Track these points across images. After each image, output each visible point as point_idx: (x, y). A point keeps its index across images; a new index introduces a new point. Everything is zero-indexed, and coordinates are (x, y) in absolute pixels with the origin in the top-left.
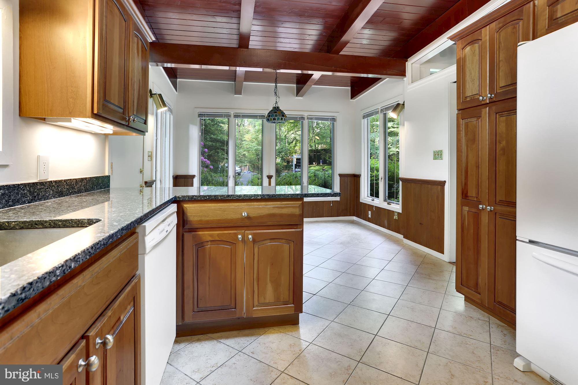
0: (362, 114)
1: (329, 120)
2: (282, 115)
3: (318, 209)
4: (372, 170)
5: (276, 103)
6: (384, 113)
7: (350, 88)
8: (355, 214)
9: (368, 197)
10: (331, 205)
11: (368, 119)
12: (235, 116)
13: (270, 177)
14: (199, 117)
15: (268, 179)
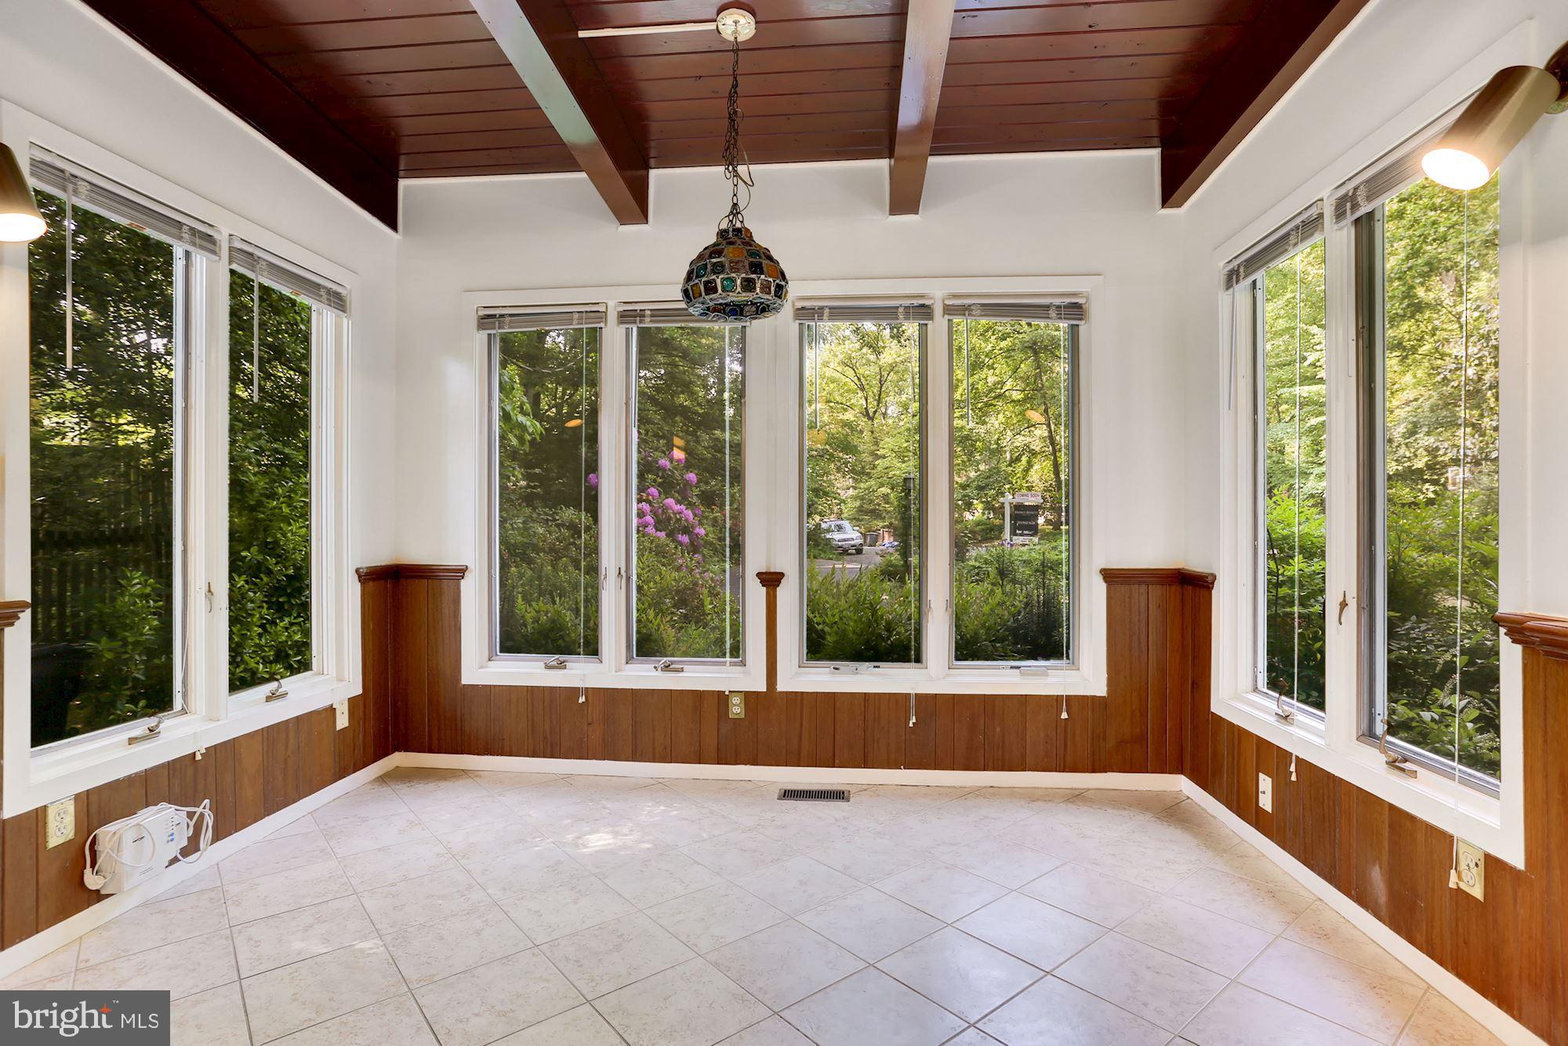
0: (1222, 264)
1: (1053, 313)
2: (752, 265)
3: (998, 729)
4: (1280, 548)
5: (735, 210)
6: (1358, 214)
7: (1159, 150)
8: (1188, 764)
9: (1255, 689)
10: (1064, 715)
11: (1254, 282)
12: (622, 316)
13: (771, 580)
14: (483, 329)
15: (765, 588)
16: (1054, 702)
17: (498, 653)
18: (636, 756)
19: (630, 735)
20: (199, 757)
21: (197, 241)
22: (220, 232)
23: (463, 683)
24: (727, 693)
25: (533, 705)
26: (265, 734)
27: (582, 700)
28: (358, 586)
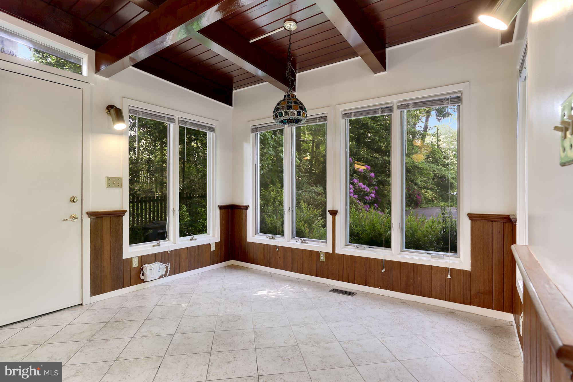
1: (445, 102)
3: (419, 278)
13: (333, 213)
14: (253, 133)
15: (331, 216)
16: (445, 270)
17: (259, 233)
18: (292, 270)
19: (291, 263)
20: (169, 252)
21: (169, 120)
22: (176, 117)
23: (248, 241)
24: (319, 252)
25: (265, 250)
26: (188, 249)
27: (277, 250)
28: (219, 211)
